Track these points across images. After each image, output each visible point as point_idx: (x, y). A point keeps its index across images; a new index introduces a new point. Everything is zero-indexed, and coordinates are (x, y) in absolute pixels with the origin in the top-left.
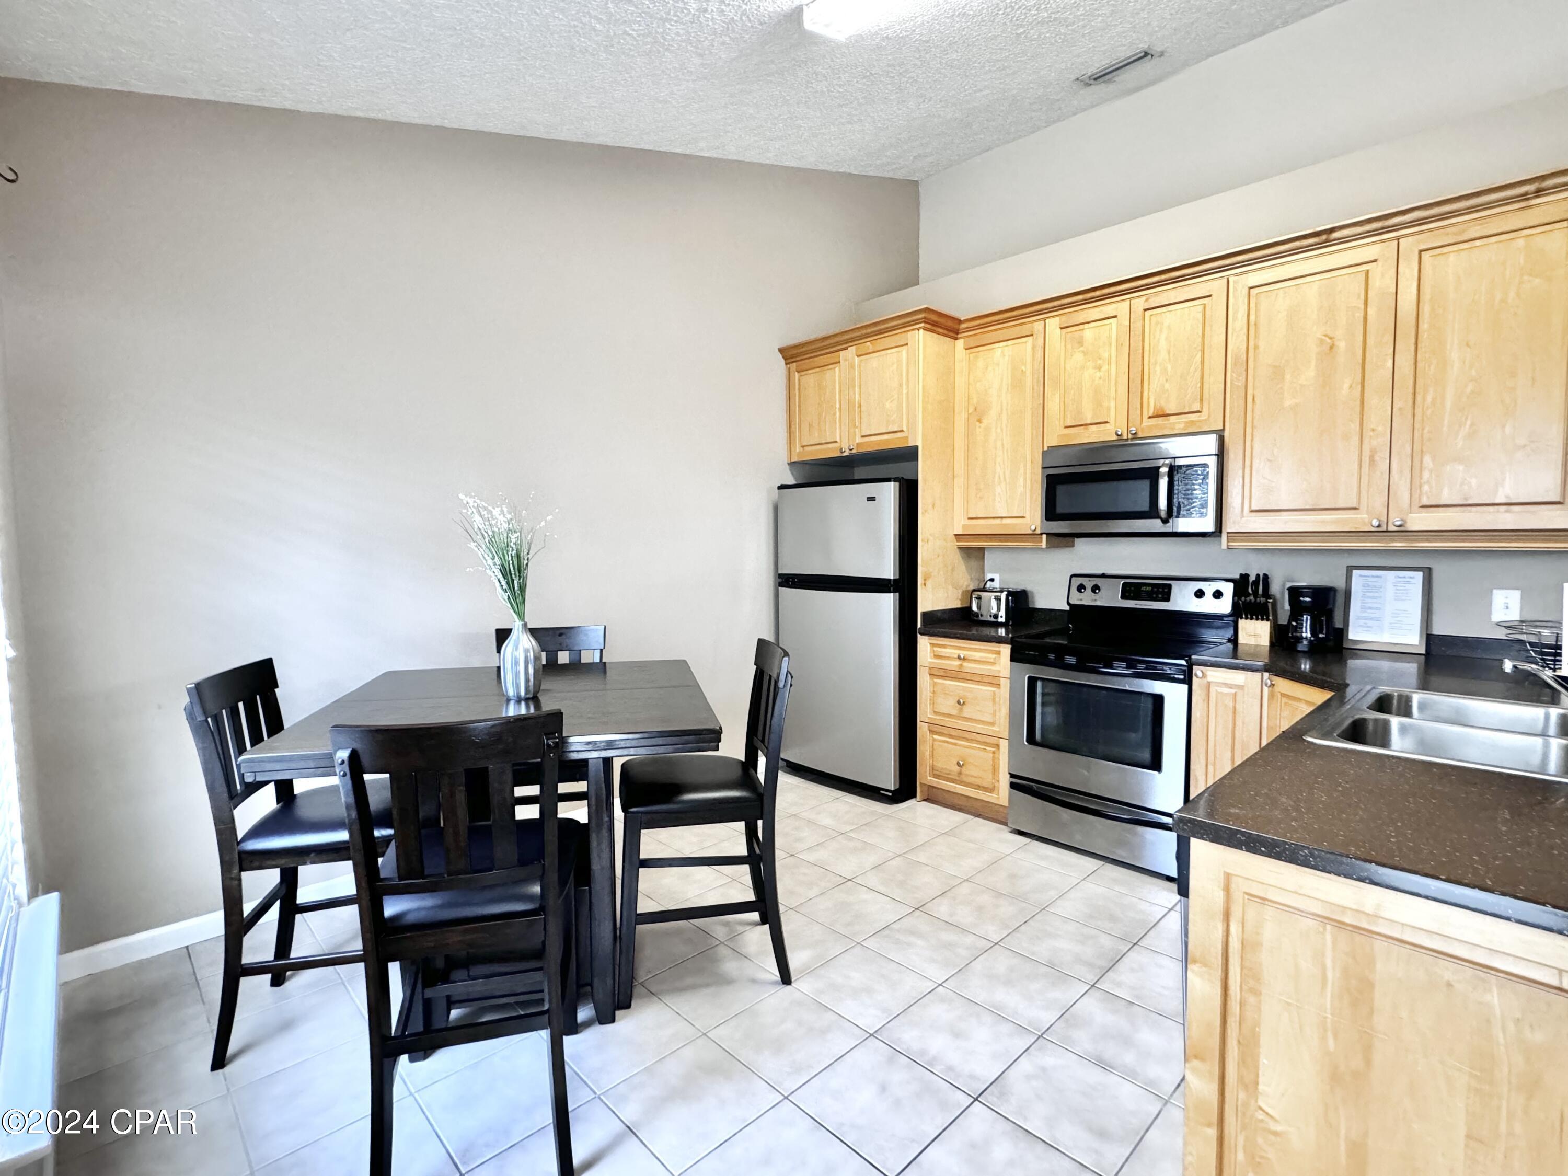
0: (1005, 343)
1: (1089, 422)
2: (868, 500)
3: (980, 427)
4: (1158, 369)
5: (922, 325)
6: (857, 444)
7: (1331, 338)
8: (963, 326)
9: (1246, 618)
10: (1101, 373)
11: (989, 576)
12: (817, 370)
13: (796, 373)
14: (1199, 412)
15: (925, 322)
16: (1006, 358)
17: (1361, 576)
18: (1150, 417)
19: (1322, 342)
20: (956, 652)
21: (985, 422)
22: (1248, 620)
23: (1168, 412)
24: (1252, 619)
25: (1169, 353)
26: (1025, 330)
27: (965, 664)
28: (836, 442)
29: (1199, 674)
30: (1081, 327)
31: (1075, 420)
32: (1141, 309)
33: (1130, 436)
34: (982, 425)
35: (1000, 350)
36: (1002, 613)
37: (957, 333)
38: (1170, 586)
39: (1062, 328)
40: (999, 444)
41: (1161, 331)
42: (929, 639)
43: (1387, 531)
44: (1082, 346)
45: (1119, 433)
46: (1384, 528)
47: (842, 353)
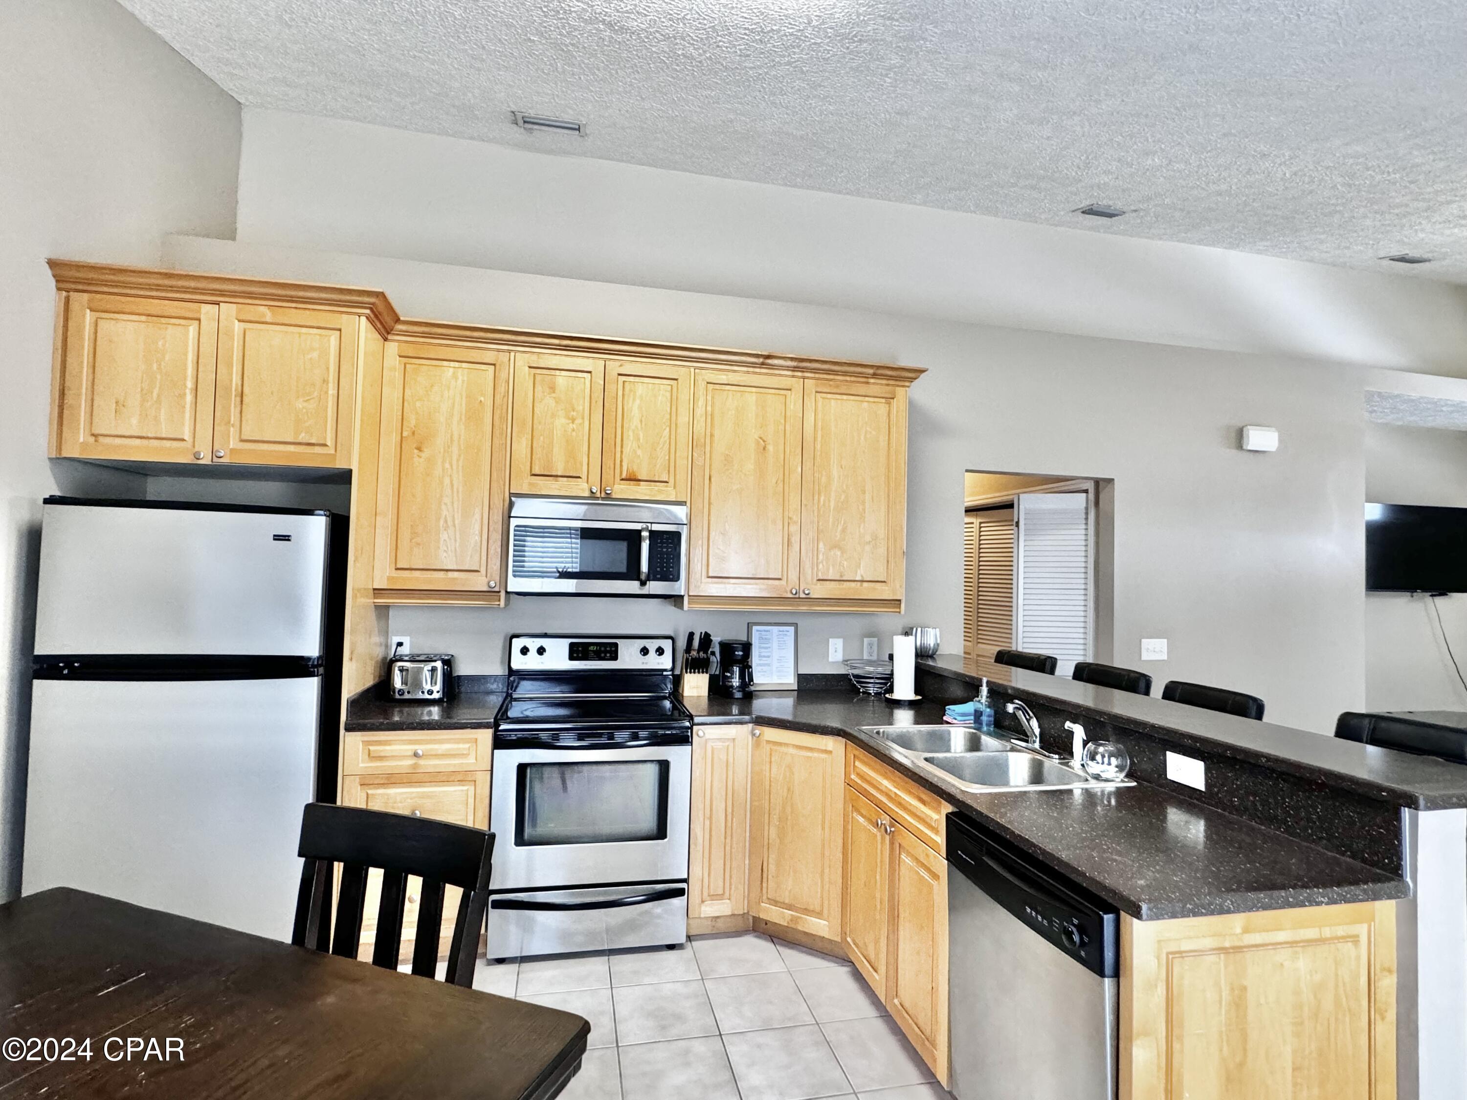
0: (457, 364)
1: (559, 474)
2: (274, 539)
3: (420, 457)
4: (631, 433)
5: (368, 311)
6: (231, 450)
7: (764, 441)
8: (400, 327)
9: (690, 672)
10: (574, 426)
11: (396, 640)
12: (143, 318)
13: (88, 311)
14: (667, 482)
15: (371, 309)
16: (460, 382)
17: (757, 631)
18: (622, 480)
19: (758, 443)
20: (409, 749)
21: (426, 453)
22: (692, 674)
23: (640, 478)
24: (694, 672)
25: (641, 421)
26: (489, 357)
27: (422, 762)
28: (183, 440)
29: (701, 733)
30: (553, 372)
31: (544, 469)
32: (615, 373)
33: (603, 495)
34: (423, 455)
35: (451, 370)
36: (438, 687)
37: (388, 333)
38: (616, 645)
39: (530, 367)
40: (447, 481)
41: (634, 400)
42: (362, 736)
43: (799, 598)
44: (554, 392)
45: (594, 491)
46: (797, 596)
47: (205, 308)
